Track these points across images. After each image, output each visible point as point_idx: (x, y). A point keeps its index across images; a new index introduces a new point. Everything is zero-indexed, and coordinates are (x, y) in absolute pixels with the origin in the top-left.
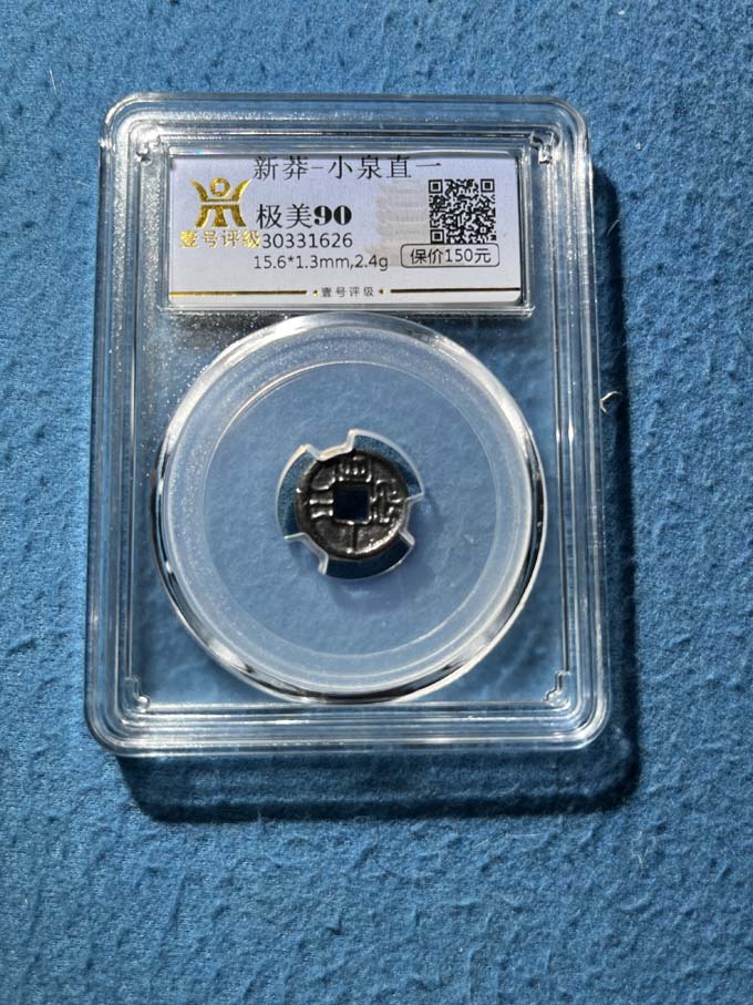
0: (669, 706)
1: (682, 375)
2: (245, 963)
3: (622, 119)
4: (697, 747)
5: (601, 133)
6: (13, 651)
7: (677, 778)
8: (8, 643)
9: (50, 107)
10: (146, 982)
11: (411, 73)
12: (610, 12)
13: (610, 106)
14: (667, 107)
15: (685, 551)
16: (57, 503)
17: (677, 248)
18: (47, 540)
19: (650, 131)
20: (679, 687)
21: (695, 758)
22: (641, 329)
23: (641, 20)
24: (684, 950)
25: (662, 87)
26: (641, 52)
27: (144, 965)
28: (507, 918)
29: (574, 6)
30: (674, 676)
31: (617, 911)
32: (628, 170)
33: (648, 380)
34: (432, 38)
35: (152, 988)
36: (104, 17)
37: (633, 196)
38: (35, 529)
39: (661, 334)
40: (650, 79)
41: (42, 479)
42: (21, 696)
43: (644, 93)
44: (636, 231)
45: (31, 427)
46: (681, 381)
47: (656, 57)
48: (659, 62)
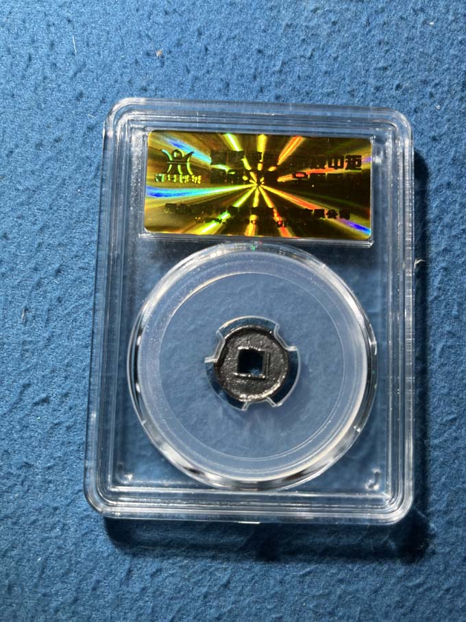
0: (442, 459)
1: (459, 252)
2: (169, 605)
3: (429, 89)
4: (458, 486)
5: (415, 98)
6: (36, 404)
7: (444, 505)
8: (33, 399)
9: (73, 68)
10: (108, 612)
11: (298, 56)
12: (425, 23)
13: (421, 82)
14: (458, 83)
15: (456, 363)
16: (67, 314)
17: (459, 172)
18: (59, 335)
19: (446, 98)
20: (448, 447)
21: (456, 493)
22: (435, 222)
23: (444, 29)
24: (443, 613)
25: (455, 71)
26: (443, 48)
27: (108, 602)
28: (333, 586)
29: (402, 18)
30: (445, 441)
31: (403, 585)
32: (431, 121)
33: (438, 254)
34: (312, 35)
35: (112, 618)
36: (109, 14)
37: (434, 139)
38: (53, 328)
39: (447, 226)
40: (447, 66)
41: (59, 298)
42: (39, 431)
43: (443, 74)
44: (434, 160)
45: (53, 266)
46: (458, 256)
47: (452, 52)
48: (453, 55)
